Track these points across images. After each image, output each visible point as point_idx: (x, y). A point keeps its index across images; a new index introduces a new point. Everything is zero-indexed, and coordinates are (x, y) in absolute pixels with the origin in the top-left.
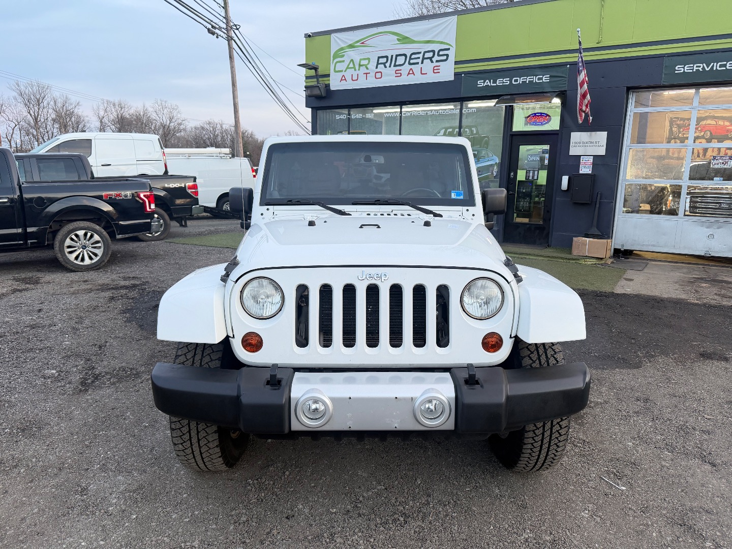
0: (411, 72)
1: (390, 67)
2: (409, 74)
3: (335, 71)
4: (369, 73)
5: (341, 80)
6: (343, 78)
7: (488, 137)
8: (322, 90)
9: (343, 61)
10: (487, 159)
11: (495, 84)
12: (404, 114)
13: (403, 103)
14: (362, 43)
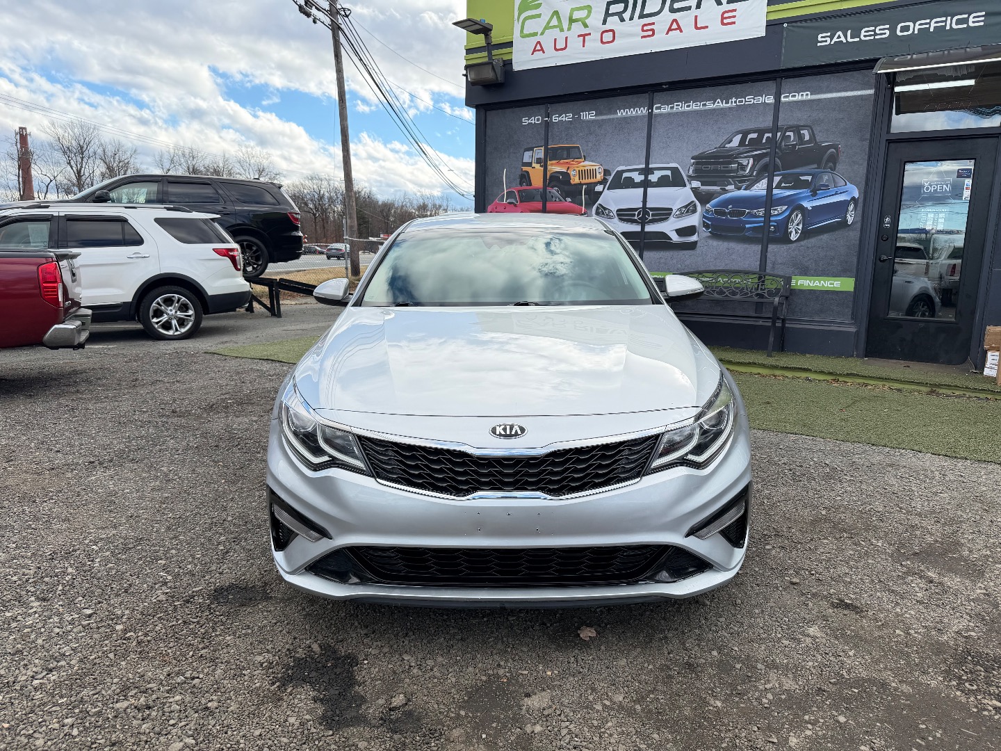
0: (675, 26)
1: (631, 19)
2: (670, 29)
3: (524, 36)
4: (590, 34)
5: (535, 50)
6: (538, 47)
7: (835, 146)
8: (499, 71)
9: (539, 16)
10: (833, 190)
11: (858, 39)
12: (657, 108)
13: (656, 88)
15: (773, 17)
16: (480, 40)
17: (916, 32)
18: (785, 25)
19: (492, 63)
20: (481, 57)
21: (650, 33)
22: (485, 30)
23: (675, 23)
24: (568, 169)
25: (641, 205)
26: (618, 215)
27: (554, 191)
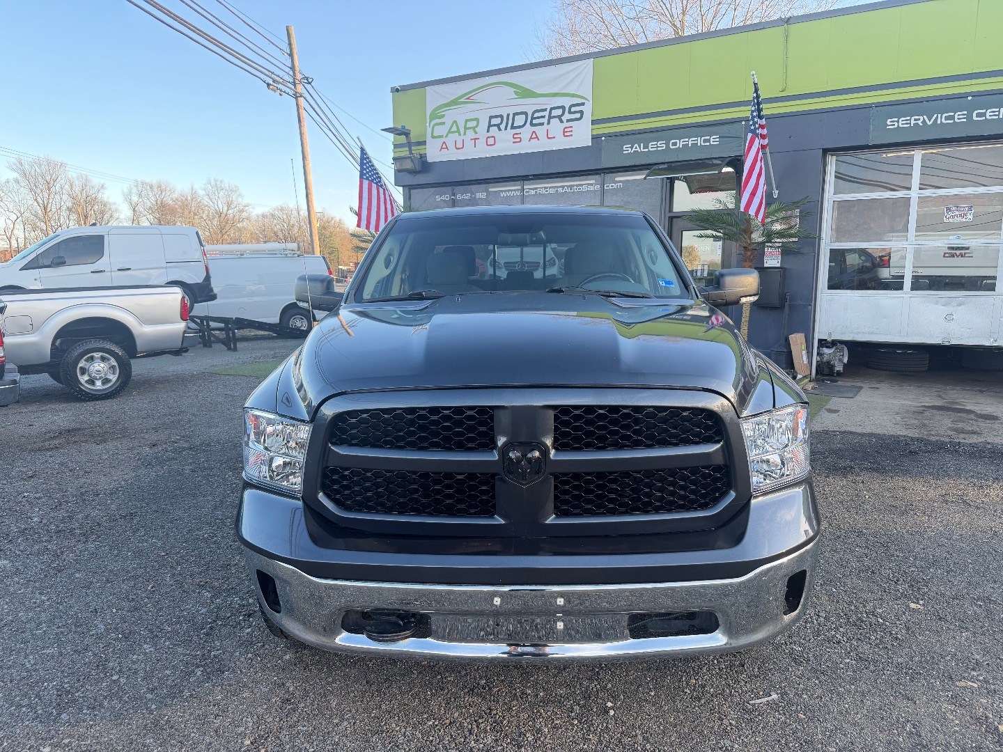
0: (534, 137)
1: (506, 129)
2: (531, 138)
3: (433, 137)
4: (478, 138)
5: (442, 148)
6: (444, 146)
8: (416, 162)
9: (443, 123)
11: (647, 150)
12: (527, 192)
13: (525, 178)
14: (468, 98)
15: (595, 133)
16: (403, 139)
17: (681, 146)
18: (603, 138)
19: (410, 157)
20: (404, 152)
21: (519, 140)
22: (407, 134)
23: (534, 134)
25: (520, 260)
26: (505, 266)
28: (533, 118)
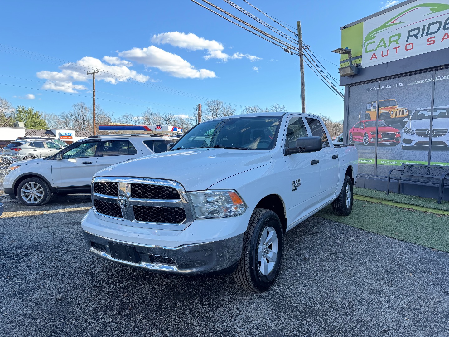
0: (446, 37)
1: (422, 36)
2: (443, 39)
3: (366, 52)
4: (400, 47)
5: (372, 58)
8: (354, 69)
9: (375, 42)
12: (437, 78)
13: (437, 68)
14: (394, 22)
16: (346, 56)
19: (351, 66)
21: (433, 42)
22: (348, 52)
23: (446, 35)
24: (389, 110)
25: (429, 127)
26: (416, 133)
27: (382, 122)
28: (446, 24)
